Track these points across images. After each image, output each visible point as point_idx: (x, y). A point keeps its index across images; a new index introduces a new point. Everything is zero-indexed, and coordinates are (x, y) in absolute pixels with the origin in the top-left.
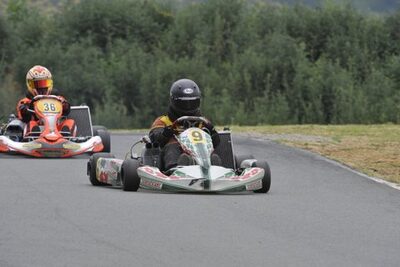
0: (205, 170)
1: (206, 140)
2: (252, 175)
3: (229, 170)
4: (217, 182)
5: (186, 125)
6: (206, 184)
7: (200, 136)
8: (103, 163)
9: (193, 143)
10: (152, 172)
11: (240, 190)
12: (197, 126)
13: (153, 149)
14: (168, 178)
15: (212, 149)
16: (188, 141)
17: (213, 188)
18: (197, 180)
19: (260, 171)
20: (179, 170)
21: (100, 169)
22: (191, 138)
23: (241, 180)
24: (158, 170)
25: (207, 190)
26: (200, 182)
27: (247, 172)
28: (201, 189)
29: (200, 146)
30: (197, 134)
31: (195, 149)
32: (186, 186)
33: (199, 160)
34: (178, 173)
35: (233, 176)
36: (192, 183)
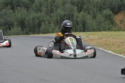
0: (74, 51)
1: (74, 41)
2: (90, 52)
3: (82, 51)
4: (79, 55)
5: (67, 36)
6: (75, 55)
7: (72, 39)
8: (40, 49)
9: (70, 42)
10: (57, 52)
11: (86, 57)
12: (71, 36)
13: (56, 44)
14: (62, 54)
15: (76, 44)
16: (68, 41)
17: (78, 57)
18: (72, 54)
19: (93, 51)
20: (66, 51)
21: (39, 51)
23: (87, 54)
24: (59, 51)
25: (75, 58)
26: (73, 55)
27: (88, 51)
28: (73, 57)
29: (72, 43)
30: (71, 39)
31: (71, 44)
32: (68, 56)
33: (72, 48)
34: (66, 52)
35: (84, 52)
36: (70, 55)
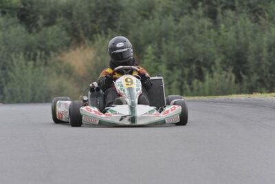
0: (132, 108)
1: (137, 85)
2: (172, 111)
3: (152, 108)
4: (142, 118)
5: (121, 73)
6: (133, 119)
7: (132, 82)
9: (125, 87)
10: (91, 110)
13: (95, 92)
14: (103, 116)
15: (140, 91)
16: (122, 86)
17: (139, 122)
18: (125, 116)
20: (112, 108)
21: (58, 110)
22: (124, 83)
23: (162, 116)
24: (96, 109)
25: (133, 124)
26: (128, 118)
27: (167, 109)
28: (129, 123)
29: (130, 89)
30: (129, 80)
31: (126, 92)
32: (117, 121)
33: (128, 101)
34: (111, 111)
35: (155, 112)
36: (121, 119)
